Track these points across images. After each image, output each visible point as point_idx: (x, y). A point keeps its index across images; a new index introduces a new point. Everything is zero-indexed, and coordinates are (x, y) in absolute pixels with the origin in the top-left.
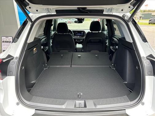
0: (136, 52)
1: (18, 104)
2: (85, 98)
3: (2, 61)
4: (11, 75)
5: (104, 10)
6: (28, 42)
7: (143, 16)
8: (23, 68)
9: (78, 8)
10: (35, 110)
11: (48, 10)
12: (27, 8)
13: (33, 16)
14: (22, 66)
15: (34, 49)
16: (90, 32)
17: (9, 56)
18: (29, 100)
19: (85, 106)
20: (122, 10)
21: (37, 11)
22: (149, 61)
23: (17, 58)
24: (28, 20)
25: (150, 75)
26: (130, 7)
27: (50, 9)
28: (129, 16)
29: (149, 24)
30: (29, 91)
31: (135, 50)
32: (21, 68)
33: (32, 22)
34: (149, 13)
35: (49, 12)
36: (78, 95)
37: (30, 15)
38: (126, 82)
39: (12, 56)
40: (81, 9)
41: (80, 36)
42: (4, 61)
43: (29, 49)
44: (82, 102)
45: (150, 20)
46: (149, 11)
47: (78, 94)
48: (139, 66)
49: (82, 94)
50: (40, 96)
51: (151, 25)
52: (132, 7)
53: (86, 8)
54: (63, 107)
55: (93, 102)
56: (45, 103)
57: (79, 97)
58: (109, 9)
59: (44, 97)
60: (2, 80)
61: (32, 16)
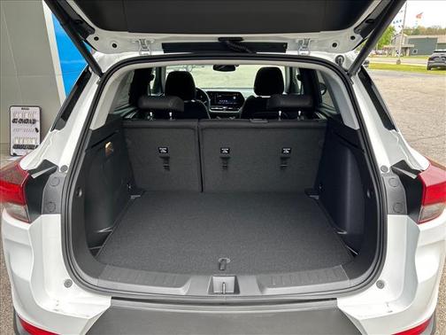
0: (366, 154)
1: (68, 284)
2: (236, 272)
3: (30, 177)
4: (51, 213)
5: (286, 44)
6: (93, 127)
7: (413, 46)
8: (80, 194)
9: (219, 39)
10: (113, 298)
11: (143, 44)
12: (90, 38)
13: (105, 59)
14: (77, 189)
15: (107, 146)
16: (256, 96)
17: (46, 164)
18: (96, 276)
19: (237, 290)
20: (335, 45)
21: (115, 46)
22: (396, 177)
23: (64, 168)
24: (90, 69)
25: (398, 213)
26: (353, 38)
27: (149, 42)
28: (353, 61)
29: (429, 68)
30: (94, 253)
31: (364, 148)
32: (76, 195)
33: (101, 74)
34: (430, 37)
35: (145, 48)
36: (220, 265)
37: (97, 56)
38: (345, 233)
39: (53, 165)
40: (228, 42)
41: (229, 106)
42: (34, 176)
43: (95, 145)
44: (230, 280)
45: (431, 59)
46: (430, 31)
47: (220, 260)
48: (372, 190)
49: (228, 261)
50: (122, 267)
51: (432, 72)
52: (359, 37)
53: (241, 39)
54: (182, 291)
55: (255, 281)
56: (137, 281)
57: (221, 269)
58: (300, 42)
59: (134, 268)
60: (29, 223)
61: (101, 59)
